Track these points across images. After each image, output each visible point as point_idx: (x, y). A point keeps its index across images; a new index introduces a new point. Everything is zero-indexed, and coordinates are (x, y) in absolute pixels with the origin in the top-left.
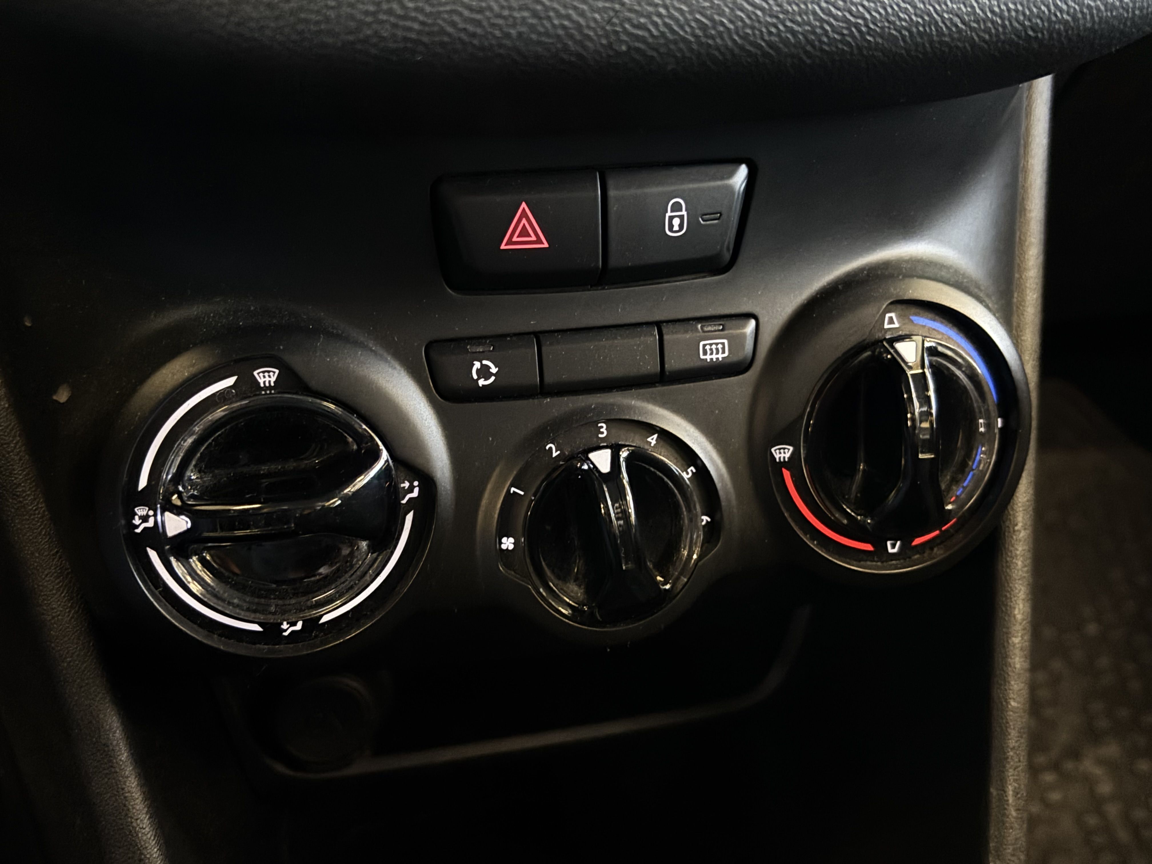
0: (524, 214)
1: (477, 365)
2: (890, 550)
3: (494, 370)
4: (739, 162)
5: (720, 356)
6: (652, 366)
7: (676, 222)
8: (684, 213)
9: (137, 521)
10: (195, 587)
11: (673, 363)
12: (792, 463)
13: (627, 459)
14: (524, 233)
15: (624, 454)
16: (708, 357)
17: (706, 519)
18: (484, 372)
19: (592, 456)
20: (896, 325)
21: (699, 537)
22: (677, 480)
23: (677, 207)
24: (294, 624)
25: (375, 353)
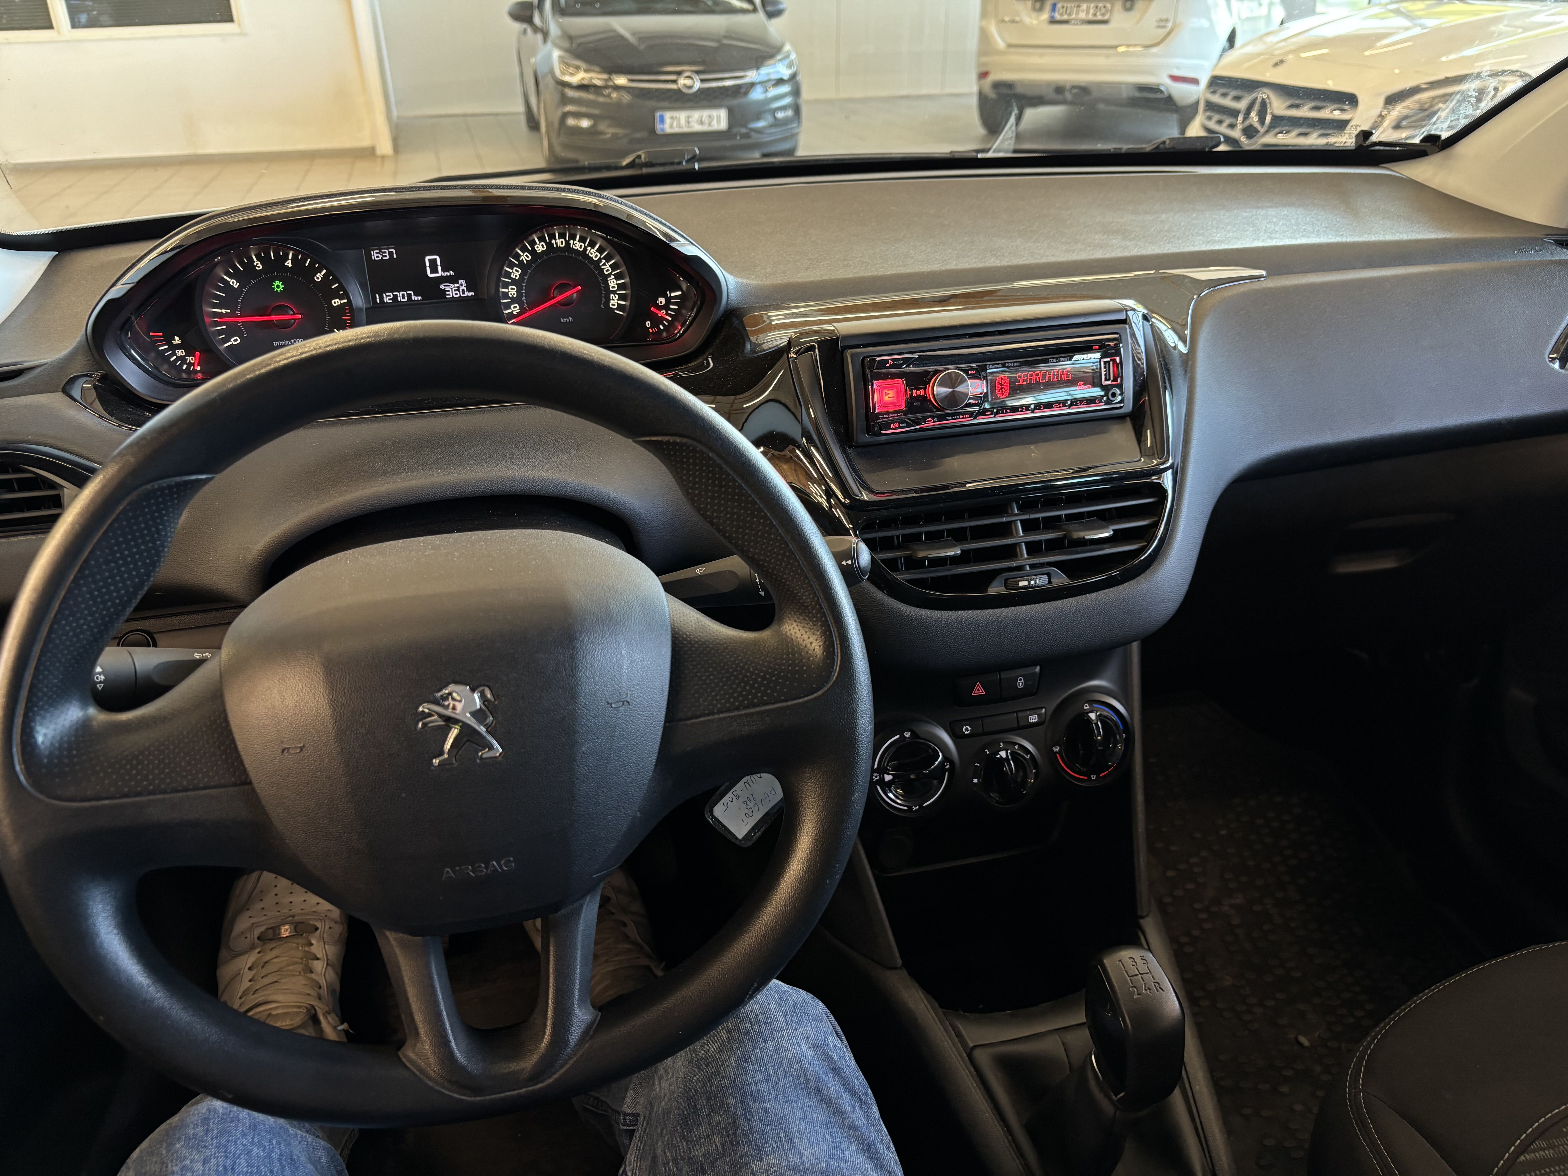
0: (978, 685)
1: (965, 727)
2: (1093, 778)
3: (969, 729)
4: (1037, 665)
5: (1035, 720)
6: (1015, 725)
7: (1021, 684)
8: (1023, 681)
9: (874, 777)
10: (899, 801)
11: (1022, 723)
12: (1059, 752)
13: (1010, 753)
14: (978, 690)
15: (1009, 751)
16: (1031, 721)
17: (1034, 771)
18: (966, 729)
19: (1000, 753)
20: (1088, 707)
21: (1033, 776)
22: (1025, 759)
23: (1021, 680)
24: (916, 807)
25: (936, 726)
